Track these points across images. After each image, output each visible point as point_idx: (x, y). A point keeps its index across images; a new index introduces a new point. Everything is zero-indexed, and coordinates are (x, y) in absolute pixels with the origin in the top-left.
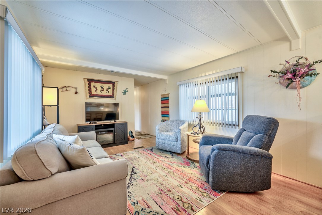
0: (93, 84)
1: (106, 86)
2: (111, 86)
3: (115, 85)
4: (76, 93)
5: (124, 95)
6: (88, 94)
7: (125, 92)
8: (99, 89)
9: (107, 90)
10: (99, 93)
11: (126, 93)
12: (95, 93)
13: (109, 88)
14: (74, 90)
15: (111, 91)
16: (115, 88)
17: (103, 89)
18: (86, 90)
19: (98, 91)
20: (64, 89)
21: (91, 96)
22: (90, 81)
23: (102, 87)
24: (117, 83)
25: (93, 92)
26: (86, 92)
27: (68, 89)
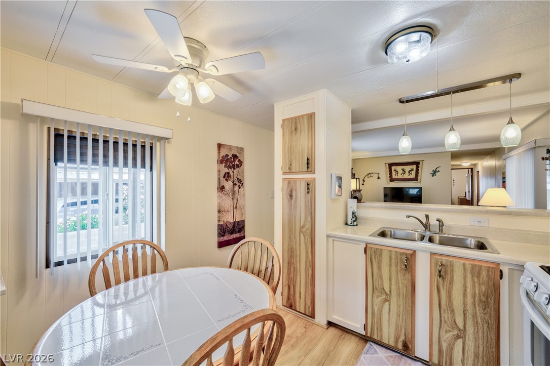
0: (393, 168)
1: (407, 168)
2: (414, 167)
3: (420, 165)
4: (379, 178)
5: (433, 176)
6: (389, 179)
7: (434, 173)
8: (400, 172)
9: (409, 173)
10: (400, 176)
11: (437, 173)
12: (396, 177)
13: (412, 170)
14: (376, 176)
15: (414, 173)
16: (420, 169)
17: (405, 172)
18: (386, 174)
19: (399, 174)
20: (369, 175)
21: (392, 180)
22: (391, 165)
23: (403, 170)
24: (422, 163)
25: (394, 177)
26: (387, 177)
27: (372, 175)
